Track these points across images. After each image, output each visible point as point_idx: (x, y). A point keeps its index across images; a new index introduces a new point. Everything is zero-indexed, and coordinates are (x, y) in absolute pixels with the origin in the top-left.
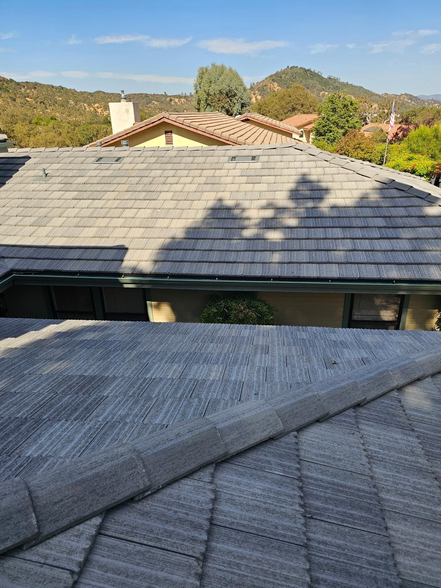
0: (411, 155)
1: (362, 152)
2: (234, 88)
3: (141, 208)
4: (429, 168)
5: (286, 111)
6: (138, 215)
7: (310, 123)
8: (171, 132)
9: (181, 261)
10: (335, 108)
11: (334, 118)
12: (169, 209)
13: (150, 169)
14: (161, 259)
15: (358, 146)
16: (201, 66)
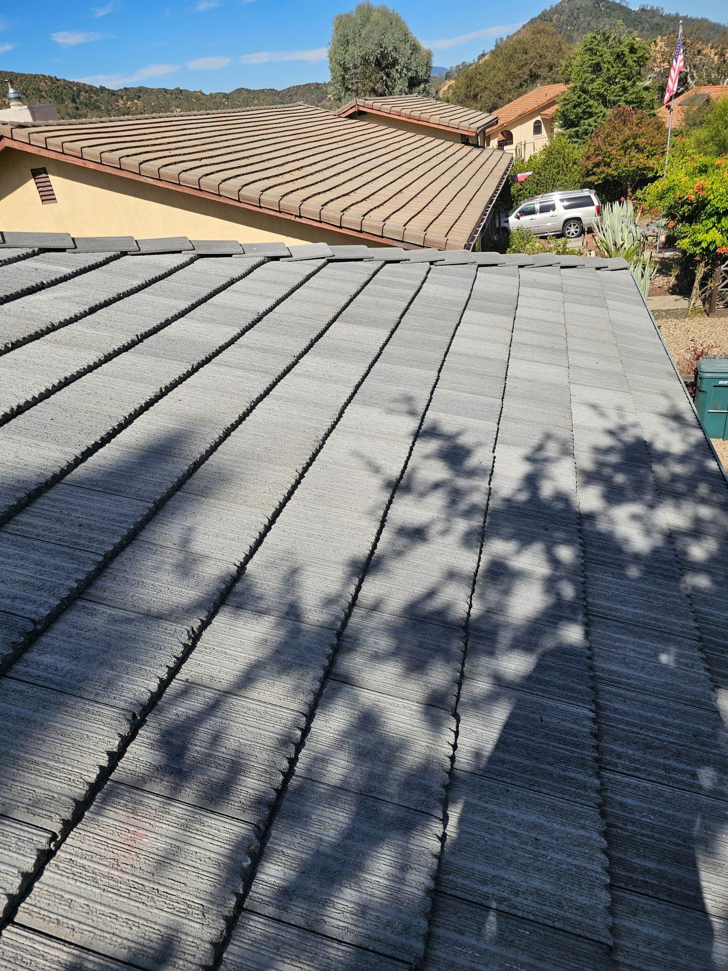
2: (390, 49)
7: (552, 103)
8: (45, 172)
10: (598, 64)
11: (595, 85)
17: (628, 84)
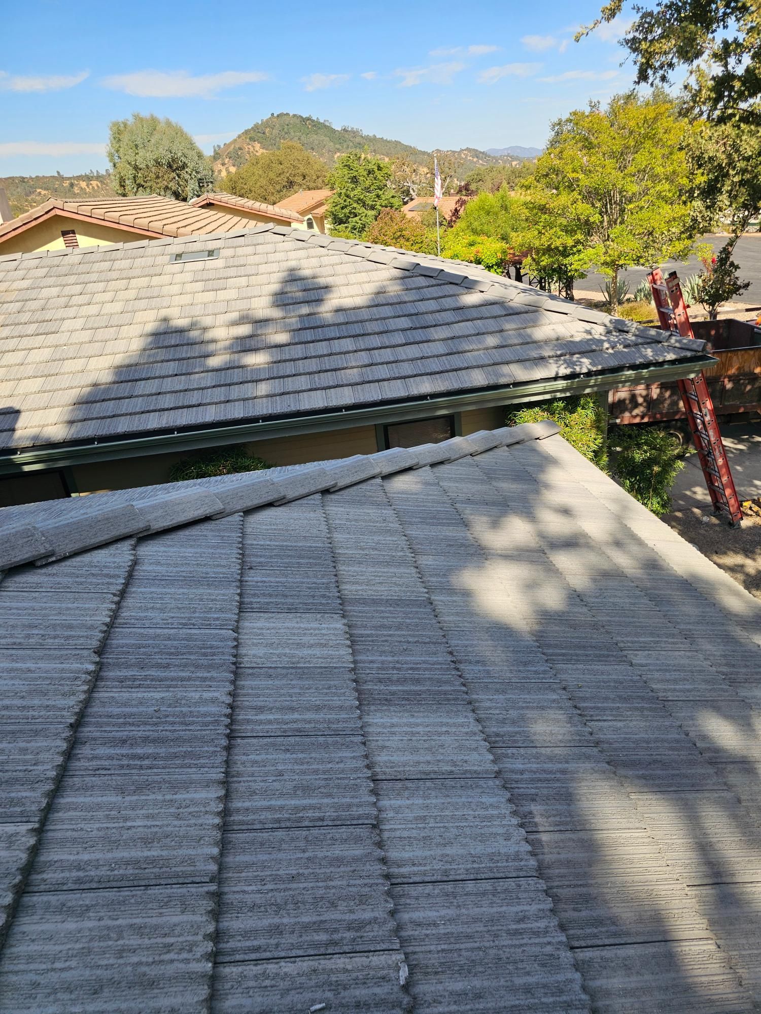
0: (472, 238)
1: (408, 243)
2: (179, 154)
3: (33, 349)
4: (499, 254)
5: (278, 187)
6: (29, 360)
7: (320, 204)
8: (73, 232)
9: (114, 416)
10: (355, 177)
11: (356, 192)
12: (82, 343)
13: (38, 287)
14: (80, 417)
15: (399, 234)
16: (114, 120)
17: (381, 193)
